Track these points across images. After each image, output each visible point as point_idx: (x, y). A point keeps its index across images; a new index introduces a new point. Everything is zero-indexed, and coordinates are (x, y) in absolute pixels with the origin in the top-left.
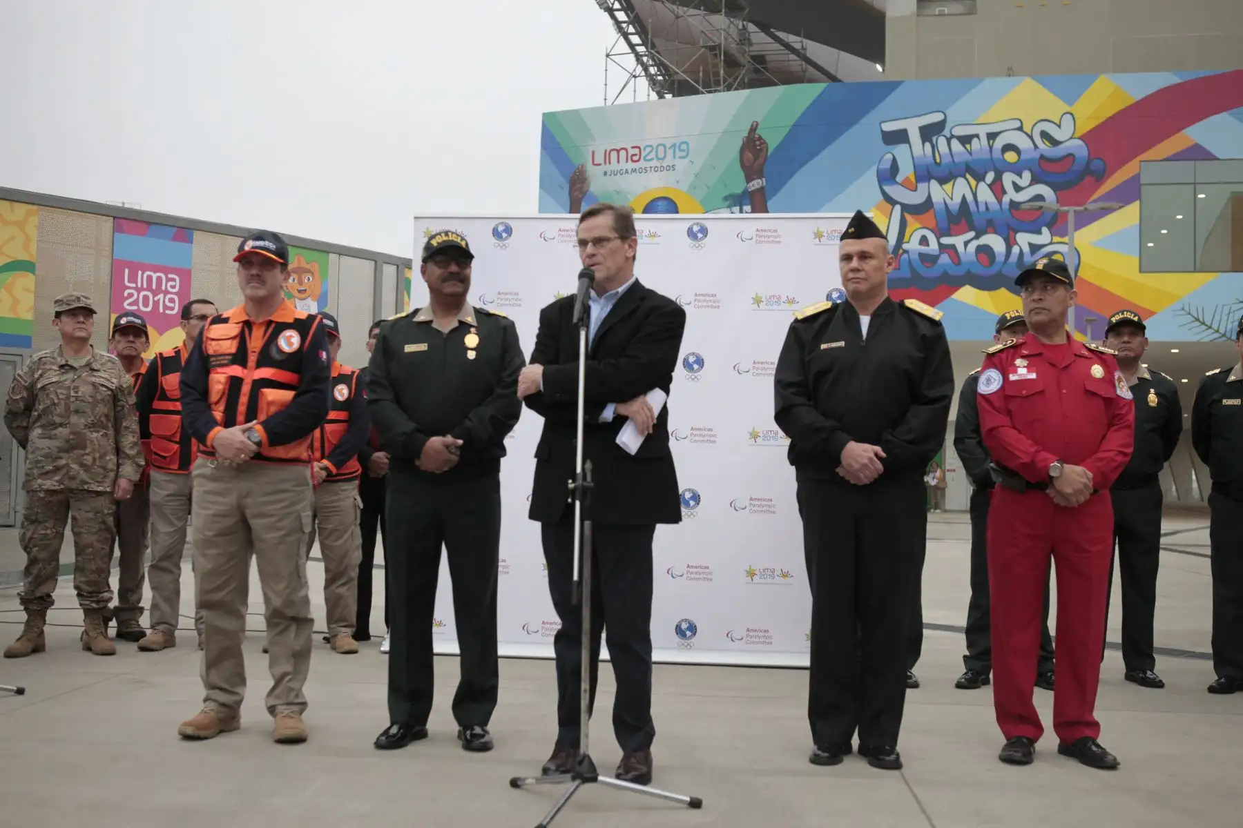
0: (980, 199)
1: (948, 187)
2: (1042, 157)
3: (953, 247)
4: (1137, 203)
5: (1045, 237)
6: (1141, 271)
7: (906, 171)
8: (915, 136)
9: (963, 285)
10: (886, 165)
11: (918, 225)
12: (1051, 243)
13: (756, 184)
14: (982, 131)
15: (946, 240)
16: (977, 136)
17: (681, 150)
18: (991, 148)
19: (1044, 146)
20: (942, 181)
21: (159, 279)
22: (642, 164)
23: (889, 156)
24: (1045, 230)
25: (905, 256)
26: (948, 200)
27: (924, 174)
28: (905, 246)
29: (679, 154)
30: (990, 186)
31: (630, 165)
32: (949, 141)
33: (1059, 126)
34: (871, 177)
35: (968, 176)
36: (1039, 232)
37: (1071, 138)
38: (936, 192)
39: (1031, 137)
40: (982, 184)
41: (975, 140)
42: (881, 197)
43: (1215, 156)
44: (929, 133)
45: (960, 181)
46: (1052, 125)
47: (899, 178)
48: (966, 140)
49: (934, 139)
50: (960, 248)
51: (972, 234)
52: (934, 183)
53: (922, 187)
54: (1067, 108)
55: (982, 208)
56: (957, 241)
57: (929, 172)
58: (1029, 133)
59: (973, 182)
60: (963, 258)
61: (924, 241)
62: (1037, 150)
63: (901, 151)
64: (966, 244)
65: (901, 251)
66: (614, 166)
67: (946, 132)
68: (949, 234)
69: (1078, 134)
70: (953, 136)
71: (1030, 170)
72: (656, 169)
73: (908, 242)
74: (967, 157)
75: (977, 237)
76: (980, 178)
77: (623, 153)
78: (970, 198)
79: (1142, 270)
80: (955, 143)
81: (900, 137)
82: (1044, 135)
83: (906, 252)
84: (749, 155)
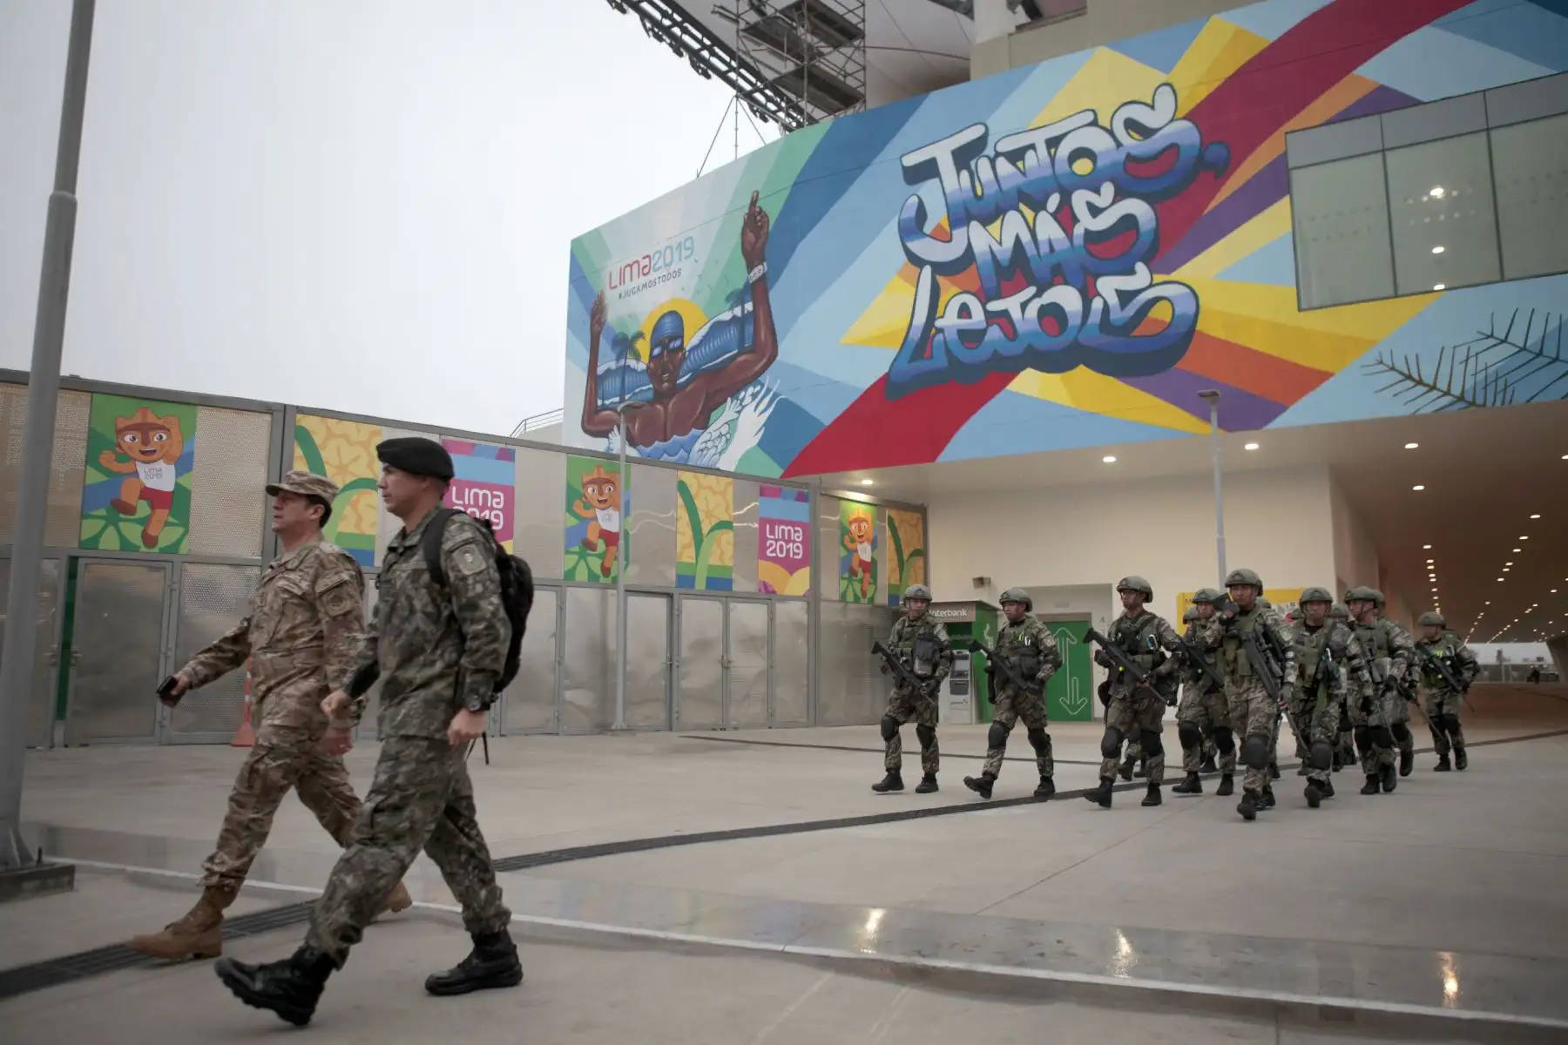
0: (1041, 236)
1: (995, 227)
2: (1129, 156)
3: (1005, 314)
4: (1286, 199)
5: (1142, 275)
6: (1300, 309)
7: (937, 216)
8: (946, 165)
9: (1023, 369)
10: (911, 212)
11: (955, 290)
12: (1151, 286)
13: (758, 271)
14: (1039, 139)
15: (994, 306)
16: (1032, 147)
17: (687, 249)
18: (1053, 159)
19: (1130, 142)
20: (986, 221)
21: (485, 496)
22: (653, 276)
23: (914, 200)
24: (1140, 267)
25: (940, 337)
26: (996, 247)
27: (960, 216)
28: (939, 323)
29: (685, 253)
30: (1055, 215)
31: (643, 280)
32: (993, 162)
33: (1152, 107)
34: (890, 235)
35: (1022, 207)
36: (1132, 272)
37: (1172, 120)
38: (981, 238)
39: (1111, 132)
40: (1042, 214)
41: (1030, 155)
42: (904, 258)
43: (1414, 99)
44: (964, 157)
45: (1012, 215)
46: (1143, 107)
47: (928, 228)
48: (1015, 156)
49: (973, 163)
50: (1016, 314)
51: (1032, 290)
52: (975, 225)
53: (959, 234)
54: (1163, 78)
55: (1044, 249)
56: (1011, 304)
57: (967, 210)
58: (1108, 126)
59: (1029, 214)
60: (1020, 328)
61: (964, 311)
62: (1121, 149)
63: (929, 191)
64: (1024, 306)
65: (933, 331)
66: (629, 285)
67: (989, 151)
68: (999, 296)
69: (1182, 112)
70: (998, 154)
71: (1112, 180)
72: (664, 278)
73: (942, 317)
74: (1020, 180)
75: (1038, 294)
76: (1038, 205)
77: (635, 267)
78: (1026, 238)
79: (1304, 306)
80: (1001, 162)
81: (928, 170)
82: (1131, 125)
83: (940, 330)
84: (751, 237)
